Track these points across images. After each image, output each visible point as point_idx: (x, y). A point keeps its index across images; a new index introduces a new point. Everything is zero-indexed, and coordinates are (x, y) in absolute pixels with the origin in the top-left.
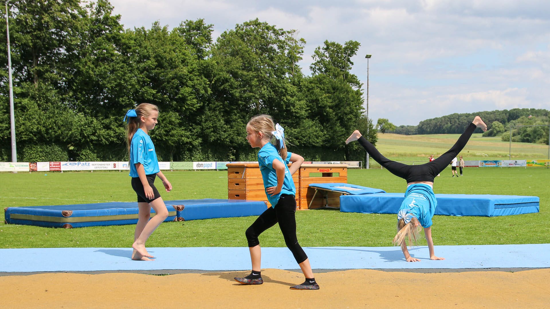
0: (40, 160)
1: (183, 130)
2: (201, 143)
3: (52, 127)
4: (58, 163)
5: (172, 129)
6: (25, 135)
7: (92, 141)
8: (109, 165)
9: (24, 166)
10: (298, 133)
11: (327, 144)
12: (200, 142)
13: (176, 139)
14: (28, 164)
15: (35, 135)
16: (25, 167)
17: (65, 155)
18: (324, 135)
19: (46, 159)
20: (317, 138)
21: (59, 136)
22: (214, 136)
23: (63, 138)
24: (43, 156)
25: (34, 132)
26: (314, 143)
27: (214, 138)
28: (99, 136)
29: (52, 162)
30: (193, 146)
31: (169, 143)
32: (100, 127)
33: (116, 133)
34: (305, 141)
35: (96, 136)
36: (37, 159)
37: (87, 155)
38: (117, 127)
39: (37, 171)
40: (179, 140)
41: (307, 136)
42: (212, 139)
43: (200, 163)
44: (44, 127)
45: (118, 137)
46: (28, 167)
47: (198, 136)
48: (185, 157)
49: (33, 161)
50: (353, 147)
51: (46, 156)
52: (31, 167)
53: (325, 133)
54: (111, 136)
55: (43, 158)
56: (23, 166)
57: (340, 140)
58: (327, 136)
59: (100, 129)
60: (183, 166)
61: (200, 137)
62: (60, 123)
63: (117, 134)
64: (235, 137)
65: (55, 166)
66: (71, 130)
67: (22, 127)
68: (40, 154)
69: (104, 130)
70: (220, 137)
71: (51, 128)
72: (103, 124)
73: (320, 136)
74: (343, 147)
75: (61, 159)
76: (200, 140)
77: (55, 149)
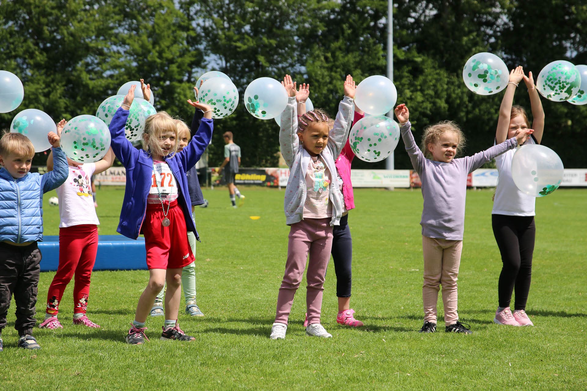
8: (575, 175)
9: (401, 177)
14: (407, 173)
46: (408, 179)
52: (414, 180)
56: (397, 177)
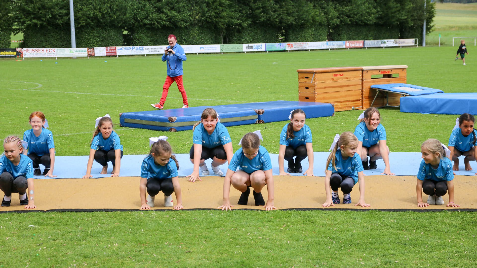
0: (97, 45)
1: (232, 11)
2: (250, 25)
3: (108, 11)
4: (113, 48)
5: (222, 10)
6: (83, 20)
7: (145, 25)
10: (350, 11)
11: (380, 21)
12: (250, 23)
13: (226, 21)
14: (86, 49)
15: (92, 21)
16: (83, 52)
17: (120, 40)
18: (378, 12)
19: (102, 44)
20: (370, 15)
21: (114, 20)
22: (264, 17)
23: (118, 23)
24: (99, 41)
25: (91, 17)
26: (367, 20)
27: (263, 18)
28: (152, 20)
29: (108, 47)
30: (243, 28)
31: (219, 25)
32: (153, 10)
33: (168, 16)
34: (357, 19)
35: (149, 20)
36: (94, 44)
37: (140, 38)
38: (169, 10)
39: (94, 56)
40: (229, 22)
41: (358, 14)
42: (262, 19)
43: (250, 45)
44: (100, 12)
45: (170, 20)
46: (87, 52)
47: (248, 17)
48: (235, 38)
49: (91, 46)
50: (408, 23)
51: (102, 41)
53: (379, 9)
54: (162, 20)
55: (100, 42)
56: (81, 51)
57: (393, 17)
58: (381, 13)
59: (152, 13)
60: (233, 48)
61: (250, 18)
62: (115, 7)
63: (169, 18)
64: (284, 17)
65: (111, 51)
66: (125, 14)
67: (80, 13)
68: (97, 39)
69: (156, 14)
70: (270, 18)
71: (106, 13)
72: (155, 7)
73: (372, 13)
74: (397, 24)
75: (116, 44)
76: (249, 22)
77: (111, 34)
